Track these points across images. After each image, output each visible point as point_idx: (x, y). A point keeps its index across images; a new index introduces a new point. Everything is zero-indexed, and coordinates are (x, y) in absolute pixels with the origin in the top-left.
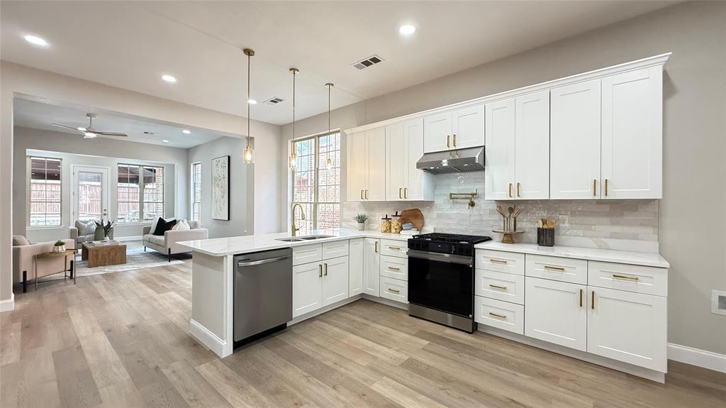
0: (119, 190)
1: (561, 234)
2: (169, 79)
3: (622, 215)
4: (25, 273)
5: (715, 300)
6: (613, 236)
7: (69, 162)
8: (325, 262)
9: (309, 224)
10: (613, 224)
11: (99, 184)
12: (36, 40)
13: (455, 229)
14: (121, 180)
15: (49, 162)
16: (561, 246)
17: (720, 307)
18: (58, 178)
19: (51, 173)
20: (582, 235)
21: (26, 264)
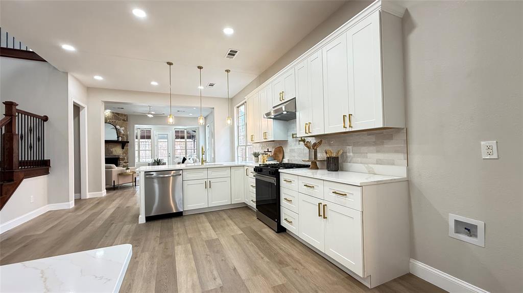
0: (176, 143)
1: (349, 161)
2: (154, 83)
3: (383, 143)
4: (114, 181)
5: (452, 225)
6: (379, 162)
7: (155, 130)
8: (210, 180)
9: (240, 159)
10: (378, 152)
11: (166, 140)
12: (98, 78)
13: (297, 160)
14: (177, 137)
15: (146, 130)
16: (349, 171)
17: (457, 232)
18: (149, 137)
19: (147, 136)
20: (360, 162)
21: (114, 177)
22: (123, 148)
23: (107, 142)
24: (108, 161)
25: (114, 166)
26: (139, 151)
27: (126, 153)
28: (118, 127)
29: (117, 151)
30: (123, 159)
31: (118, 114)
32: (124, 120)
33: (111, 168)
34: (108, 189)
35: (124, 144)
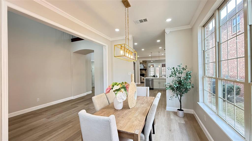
7: (155, 65)
8: (160, 82)
21: (142, 80)
22: (145, 71)
23: (140, 69)
24: (141, 75)
25: (142, 77)
26: (150, 72)
27: (146, 73)
28: (144, 65)
29: (144, 72)
30: (145, 74)
31: (144, 61)
32: (145, 62)
33: (141, 77)
34: (141, 83)
35: (145, 70)
